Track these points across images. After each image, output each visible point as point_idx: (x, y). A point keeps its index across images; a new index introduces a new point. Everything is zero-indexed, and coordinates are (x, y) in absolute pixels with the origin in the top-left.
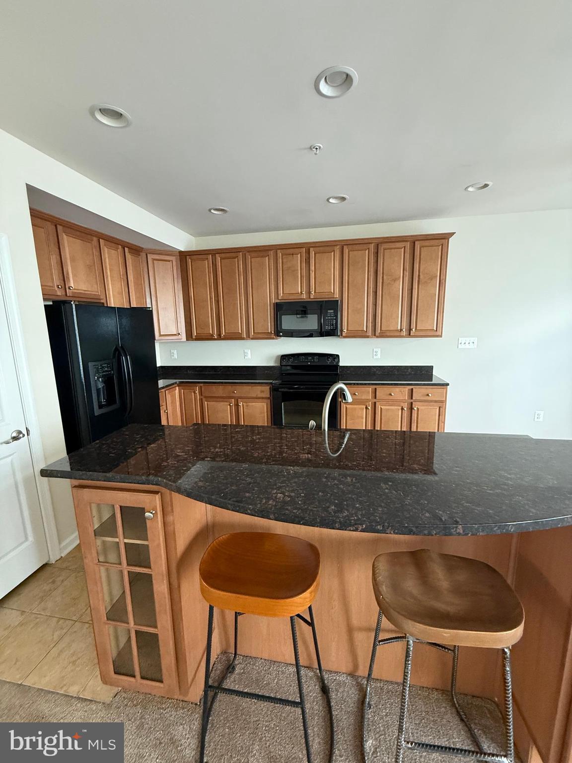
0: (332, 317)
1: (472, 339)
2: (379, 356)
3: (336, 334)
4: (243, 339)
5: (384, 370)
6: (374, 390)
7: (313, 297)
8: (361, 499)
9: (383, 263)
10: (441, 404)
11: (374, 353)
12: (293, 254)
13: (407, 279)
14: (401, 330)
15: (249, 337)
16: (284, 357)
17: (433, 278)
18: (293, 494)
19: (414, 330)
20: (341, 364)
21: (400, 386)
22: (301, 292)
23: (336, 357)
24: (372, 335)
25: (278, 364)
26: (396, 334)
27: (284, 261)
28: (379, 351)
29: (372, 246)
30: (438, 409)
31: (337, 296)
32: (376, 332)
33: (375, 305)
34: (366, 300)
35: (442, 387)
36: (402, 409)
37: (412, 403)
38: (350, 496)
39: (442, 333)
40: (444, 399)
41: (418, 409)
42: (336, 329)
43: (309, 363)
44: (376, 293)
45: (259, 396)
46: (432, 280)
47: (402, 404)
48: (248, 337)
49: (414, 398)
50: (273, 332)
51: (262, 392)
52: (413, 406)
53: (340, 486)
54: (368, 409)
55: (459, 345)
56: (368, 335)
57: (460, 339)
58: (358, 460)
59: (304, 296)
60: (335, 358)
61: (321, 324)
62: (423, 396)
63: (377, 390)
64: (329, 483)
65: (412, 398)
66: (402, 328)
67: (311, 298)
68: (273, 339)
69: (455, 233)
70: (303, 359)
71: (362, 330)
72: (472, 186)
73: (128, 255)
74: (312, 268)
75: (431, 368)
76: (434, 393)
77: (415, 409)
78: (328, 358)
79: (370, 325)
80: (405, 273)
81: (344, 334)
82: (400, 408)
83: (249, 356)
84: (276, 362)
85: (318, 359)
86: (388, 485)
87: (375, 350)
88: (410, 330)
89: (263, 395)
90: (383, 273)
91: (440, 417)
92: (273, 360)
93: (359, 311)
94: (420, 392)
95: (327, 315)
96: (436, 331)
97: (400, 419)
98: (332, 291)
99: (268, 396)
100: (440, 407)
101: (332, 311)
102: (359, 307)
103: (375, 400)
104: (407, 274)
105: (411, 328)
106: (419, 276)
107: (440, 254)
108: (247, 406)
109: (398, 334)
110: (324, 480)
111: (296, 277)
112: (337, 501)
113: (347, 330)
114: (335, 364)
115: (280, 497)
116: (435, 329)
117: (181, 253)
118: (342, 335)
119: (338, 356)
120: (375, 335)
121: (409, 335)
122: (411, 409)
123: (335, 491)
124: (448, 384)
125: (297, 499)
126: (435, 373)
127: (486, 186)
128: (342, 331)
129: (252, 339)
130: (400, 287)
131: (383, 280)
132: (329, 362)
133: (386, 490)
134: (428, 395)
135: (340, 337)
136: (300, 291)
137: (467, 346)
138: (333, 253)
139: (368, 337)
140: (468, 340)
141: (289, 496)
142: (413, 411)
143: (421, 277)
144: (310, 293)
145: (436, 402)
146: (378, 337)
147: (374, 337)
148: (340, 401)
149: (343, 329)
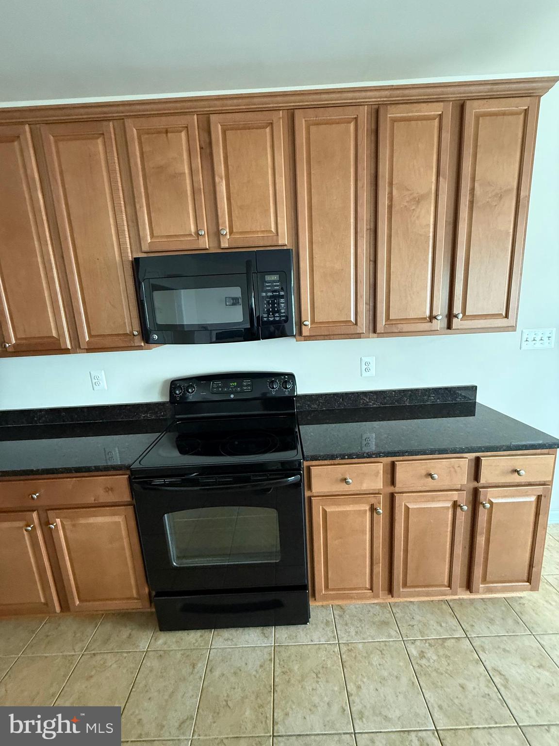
0: (275, 291)
2: (373, 372)
3: (288, 332)
4: (66, 351)
5: (385, 398)
6: (389, 468)
7: (227, 245)
9: (392, 157)
10: (539, 490)
11: (364, 367)
12: (167, 132)
14: (432, 318)
15: (80, 347)
16: (175, 385)
17: (502, 194)
19: (459, 316)
20: (299, 391)
22: (198, 234)
23: (290, 378)
24: (366, 331)
25: (166, 399)
26: (421, 327)
27: (146, 149)
28: (372, 360)
29: (364, 113)
30: (534, 502)
31: (284, 240)
32: (378, 326)
33: (374, 260)
34: (353, 251)
36: (455, 506)
37: (477, 491)
39: (517, 321)
41: (490, 502)
42: (286, 321)
43: (232, 396)
45: (101, 500)
46: (500, 198)
47: (455, 495)
48: (77, 347)
49: (481, 481)
50: (135, 333)
51: (109, 489)
52: (481, 497)
54: (378, 513)
55: (524, 344)
56: (358, 331)
57: (526, 332)
59: (205, 243)
60: (286, 382)
61: (252, 309)
62: (504, 473)
63: (397, 467)
65: (473, 477)
66: (434, 313)
67: (223, 246)
68: (140, 348)
70: (218, 387)
71: (346, 321)
74: (220, 169)
75: (474, 389)
76: (528, 467)
77: (486, 502)
78: (272, 382)
79: (363, 308)
81: (306, 331)
82: (450, 504)
83: (104, 384)
84: (162, 394)
85: (252, 386)
87: (365, 359)
88: (451, 316)
89: (111, 498)
90: (390, 182)
91: (541, 516)
92: (158, 390)
93: (338, 276)
94: (495, 466)
95: (263, 286)
98: (273, 229)
99: (126, 497)
101: (275, 277)
102: (338, 266)
103: (391, 489)
104: (445, 185)
105: (455, 311)
106: (473, 189)
107: (520, 134)
108: (74, 525)
109: (426, 326)
111: (180, 194)
113: (313, 322)
114: (287, 394)
116: (504, 313)
118: (300, 333)
119: (291, 376)
120: (375, 331)
121: (449, 327)
122: (476, 503)
126: (480, 399)
128: (300, 323)
129: (90, 350)
130: (430, 217)
131: (391, 199)
132: (275, 391)
134: (515, 471)
135: (297, 337)
136: (193, 229)
138: (268, 130)
139: (358, 336)
144: (218, 234)
145: (530, 484)
146: (380, 335)
147: (371, 335)
148: (310, 498)
149: (303, 319)
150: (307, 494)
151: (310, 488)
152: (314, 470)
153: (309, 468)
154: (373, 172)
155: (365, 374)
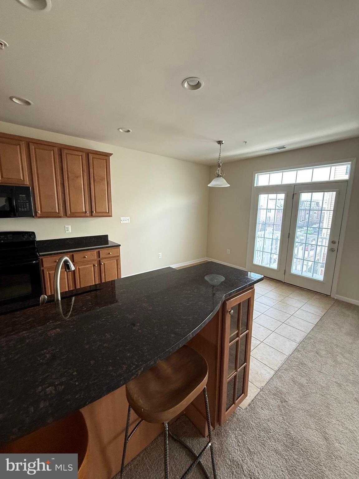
0: (25, 200)
1: (127, 218)
2: (70, 231)
3: (30, 215)
5: (75, 240)
6: (72, 256)
8: (127, 348)
9: (67, 163)
10: (117, 258)
11: (66, 229)
13: (86, 178)
17: (102, 179)
18: (64, 379)
19: (94, 212)
20: (38, 239)
21: (90, 251)
24: (64, 215)
26: (82, 215)
28: (70, 227)
29: (56, 149)
30: (116, 262)
31: (27, 183)
32: (67, 214)
33: (64, 193)
34: (55, 189)
35: (117, 247)
36: (94, 266)
37: (100, 261)
38: (118, 350)
39: (112, 214)
40: (119, 255)
41: (104, 264)
42: (30, 211)
43: (2, 241)
46: (102, 181)
47: (94, 262)
49: (101, 257)
52: (101, 262)
53: (104, 346)
55: (121, 222)
56: (60, 215)
57: (121, 218)
58: (105, 316)
61: (14, 206)
62: (106, 254)
63: (74, 256)
64: (93, 348)
65: (99, 257)
66: (86, 211)
69: (113, 154)
71: (55, 212)
72: (122, 129)
75: (107, 236)
76: (112, 252)
77: (103, 264)
78: (24, 235)
79: (61, 208)
80: (84, 173)
81: (38, 215)
82: (92, 265)
85: (12, 237)
86: (137, 326)
87: (66, 226)
88: (92, 212)
90: (67, 171)
91: (118, 266)
93: (50, 197)
94: (103, 253)
95: (19, 199)
96: (109, 213)
97: (93, 273)
100: (117, 260)
101: (24, 196)
102: (50, 194)
104: (86, 174)
105: (93, 211)
107: (105, 165)
109: (83, 215)
110: (87, 347)
112: (111, 361)
113: (41, 211)
114: (31, 239)
115: (51, 391)
116: (108, 212)
118: (36, 216)
119: (33, 233)
120: (66, 216)
121: (92, 215)
122: (100, 264)
123: (103, 352)
124: (120, 245)
125: (71, 382)
126: (110, 239)
127: (129, 131)
128: (36, 212)
130: (81, 182)
131: (68, 176)
133: (139, 331)
134: (109, 254)
137: (125, 222)
139: (60, 217)
140: (125, 218)
141: (61, 384)
142: (101, 265)
143: (95, 177)
145: (114, 257)
146: (68, 217)
147: (65, 217)
148: (43, 270)
149: (37, 210)
150: (42, 269)
151: (43, 266)
152: (44, 260)
153: (42, 259)
154: (61, 166)
155: (67, 232)
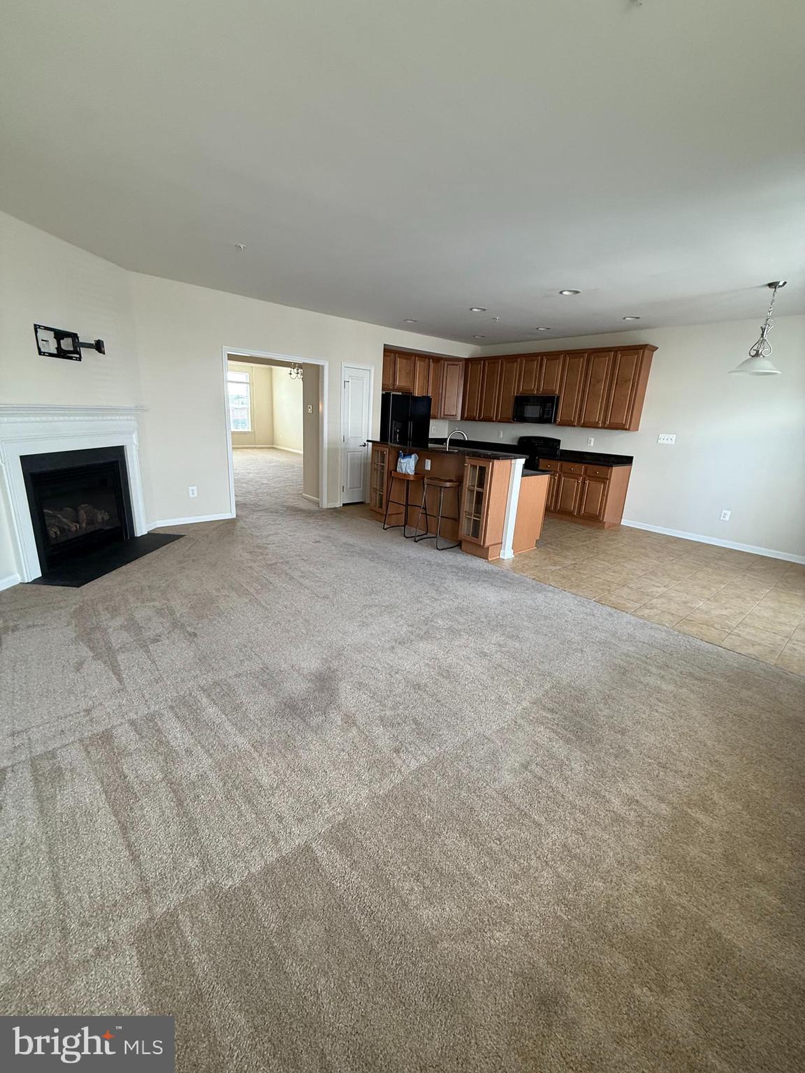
0: (550, 408)
1: (671, 436)
9: (592, 368)
12: (532, 361)
13: (608, 381)
14: (598, 422)
17: (627, 381)
19: (608, 423)
21: (578, 463)
22: (534, 389)
23: (559, 441)
26: (594, 425)
27: (526, 365)
30: (603, 485)
33: (583, 400)
34: (577, 397)
35: (607, 467)
36: (578, 482)
44: (584, 391)
46: (626, 383)
49: (587, 474)
55: (659, 440)
56: (574, 424)
57: (660, 435)
59: (535, 392)
60: (557, 443)
63: (563, 465)
65: (585, 473)
67: (540, 393)
73: (431, 363)
74: (544, 371)
76: (600, 472)
78: (552, 442)
79: (577, 416)
80: (607, 376)
81: (557, 422)
82: (576, 480)
88: (605, 422)
90: (591, 376)
92: (517, 440)
93: (570, 405)
95: (546, 407)
97: (575, 489)
98: (554, 389)
102: (571, 402)
104: (609, 377)
105: (607, 421)
106: (617, 379)
113: (561, 419)
114: (557, 447)
116: (624, 423)
117: (466, 359)
118: (555, 422)
121: (604, 426)
128: (555, 420)
132: (553, 445)
137: (666, 442)
138: (558, 360)
139: (574, 426)
140: (667, 436)
142: (585, 484)
143: (619, 380)
144: (540, 389)
145: (601, 478)
149: (557, 418)
154: (587, 372)
